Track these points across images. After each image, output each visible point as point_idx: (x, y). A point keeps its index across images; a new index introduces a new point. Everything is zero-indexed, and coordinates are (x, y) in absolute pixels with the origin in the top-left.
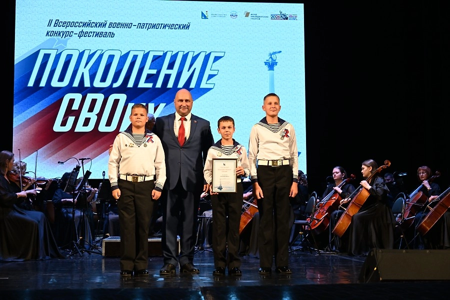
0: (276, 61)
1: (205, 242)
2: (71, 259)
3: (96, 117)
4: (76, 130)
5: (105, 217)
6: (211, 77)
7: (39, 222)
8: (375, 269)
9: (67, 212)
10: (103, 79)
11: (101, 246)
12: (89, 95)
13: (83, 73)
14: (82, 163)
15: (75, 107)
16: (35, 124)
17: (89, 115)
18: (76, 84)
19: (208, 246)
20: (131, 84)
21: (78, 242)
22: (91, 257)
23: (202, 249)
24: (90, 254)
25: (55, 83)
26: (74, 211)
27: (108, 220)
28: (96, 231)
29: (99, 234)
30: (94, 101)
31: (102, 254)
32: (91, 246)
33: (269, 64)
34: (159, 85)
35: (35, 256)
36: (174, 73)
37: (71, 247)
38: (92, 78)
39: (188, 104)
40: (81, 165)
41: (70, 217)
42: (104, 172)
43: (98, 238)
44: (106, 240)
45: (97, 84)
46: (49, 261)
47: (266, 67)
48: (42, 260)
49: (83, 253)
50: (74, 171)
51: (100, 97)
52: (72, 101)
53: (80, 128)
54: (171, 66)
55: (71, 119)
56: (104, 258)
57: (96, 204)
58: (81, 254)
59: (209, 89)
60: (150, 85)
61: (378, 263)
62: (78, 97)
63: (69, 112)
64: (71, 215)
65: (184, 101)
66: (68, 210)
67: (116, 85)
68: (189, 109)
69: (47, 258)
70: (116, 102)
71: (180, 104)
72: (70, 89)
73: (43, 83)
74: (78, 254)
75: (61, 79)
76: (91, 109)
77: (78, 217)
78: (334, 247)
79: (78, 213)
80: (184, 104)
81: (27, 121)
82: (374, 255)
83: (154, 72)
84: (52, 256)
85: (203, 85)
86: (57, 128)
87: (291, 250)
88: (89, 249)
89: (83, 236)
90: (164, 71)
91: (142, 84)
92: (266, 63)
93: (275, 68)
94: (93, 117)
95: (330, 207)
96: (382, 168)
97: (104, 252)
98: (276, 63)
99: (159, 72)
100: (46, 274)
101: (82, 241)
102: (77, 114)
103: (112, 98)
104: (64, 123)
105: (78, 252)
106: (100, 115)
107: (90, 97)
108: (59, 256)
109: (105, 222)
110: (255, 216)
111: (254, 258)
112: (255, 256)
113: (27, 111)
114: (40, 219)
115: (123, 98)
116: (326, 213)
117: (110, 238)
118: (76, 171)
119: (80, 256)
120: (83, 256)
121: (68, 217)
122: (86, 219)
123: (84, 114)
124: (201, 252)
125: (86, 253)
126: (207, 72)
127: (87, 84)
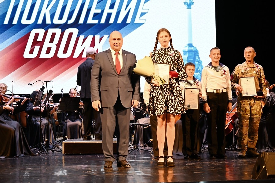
0: (193, 2)
1: (140, 142)
2: (39, 156)
3: (56, 47)
4: (41, 57)
5: (64, 124)
6: (142, 14)
7: (15, 129)
8: (264, 167)
9: (36, 121)
10: (61, 18)
11: (62, 145)
12: (49, 29)
13: (45, 13)
14: (46, 84)
15: (40, 39)
16: (11, 51)
17: (50, 45)
18: (40, 22)
19: (142, 145)
20: (81, 21)
21: (45, 142)
22: (54, 155)
23: (137, 148)
24: (53, 152)
25: (24, 21)
26: (41, 120)
27: (66, 126)
28: (57, 133)
29: (60, 135)
30: (54, 35)
31: (62, 152)
32: (54, 146)
33: (188, 4)
34: (103, 21)
35: (13, 154)
36: (114, 12)
37: (40, 147)
38: (52, 16)
39: (120, 41)
40: (45, 86)
41: (38, 124)
42: (62, 89)
43: (59, 139)
44: (65, 142)
45: (56, 21)
46: (24, 158)
47: (185, 6)
48: (18, 157)
49: (48, 151)
50: (41, 90)
51: (58, 31)
52: (37, 35)
53: (43, 55)
54: (112, 7)
55: (37, 48)
56: (64, 155)
57: (57, 113)
58: (47, 152)
59: (141, 24)
60: (96, 22)
61: (265, 163)
62: (41, 31)
63: (35, 42)
64: (39, 123)
65: (117, 40)
66: (37, 118)
67: (70, 22)
68: (120, 45)
69: (22, 155)
70: (71, 35)
71: (114, 42)
72: (36, 25)
73: (15, 22)
74: (45, 152)
75: (29, 18)
76: (52, 41)
77: (44, 124)
78: (237, 146)
79: (44, 121)
80: (117, 41)
81: (5, 49)
82: (263, 157)
83: (99, 11)
84: (25, 154)
85: (137, 21)
86: (27, 55)
87: (204, 148)
88: (52, 148)
89: (48, 138)
90: (107, 10)
91: (90, 21)
92: (185, 3)
93: (192, 6)
94: (53, 46)
95: (234, 116)
96: (273, 86)
97: (63, 151)
98: (193, 4)
99: (102, 12)
100: (22, 168)
101: (48, 142)
102: (41, 44)
103: (68, 31)
104: (31, 52)
105: (45, 151)
106: (58, 45)
107: (51, 31)
108: (30, 154)
109: (64, 127)
110: (177, 123)
111: (176, 155)
112: (177, 154)
113: (5, 42)
114: (16, 127)
115: (75, 31)
116: (230, 120)
117: (68, 141)
118: (42, 90)
119: (46, 154)
120: (49, 154)
121: (36, 125)
122: (50, 126)
123: (47, 44)
124: (136, 150)
125: (50, 152)
126: (140, 11)
127: (48, 21)
